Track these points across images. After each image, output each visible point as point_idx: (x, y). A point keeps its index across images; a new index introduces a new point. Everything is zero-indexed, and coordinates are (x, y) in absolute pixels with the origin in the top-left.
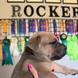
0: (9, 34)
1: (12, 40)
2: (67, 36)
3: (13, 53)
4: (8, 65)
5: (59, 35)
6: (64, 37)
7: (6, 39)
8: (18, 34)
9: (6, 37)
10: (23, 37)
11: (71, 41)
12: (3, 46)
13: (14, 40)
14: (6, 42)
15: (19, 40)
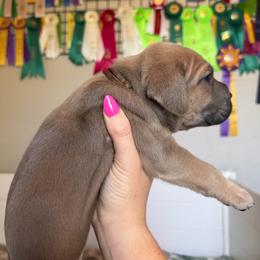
0: (40, 6)
1: (46, 20)
2: (181, 9)
3: (45, 49)
4: (33, 79)
5: (162, 5)
6: (174, 10)
7: (33, 18)
8: (60, 5)
9: (33, 14)
10: (72, 12)
11: (193, 21)
12: (25, 35)
13: (51, 20)
14: (34, 23)
15: (63, 20)
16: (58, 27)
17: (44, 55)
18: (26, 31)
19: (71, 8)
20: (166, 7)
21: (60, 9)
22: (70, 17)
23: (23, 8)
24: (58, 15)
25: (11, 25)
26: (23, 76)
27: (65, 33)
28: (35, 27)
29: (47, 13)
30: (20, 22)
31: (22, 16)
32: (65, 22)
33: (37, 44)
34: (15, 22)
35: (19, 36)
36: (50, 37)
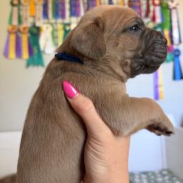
0: (39, 19)
1: (44, 28)
4: (35, 67)
8: (53, 19)
9: (34, 24)
12: (29, 39)
13: (47, 28)
14: (35, 30)
17: (44, 52)
19: (60, 21)
22: (60, 27)
24: (52, 24)
26: (28, 65)
27: (57, 37)
28: (35, 33)
29: (44, 23)
30: (24, 28)
32: (57, 30)
33: (37, 44)
34: (21, 29)
35: (25, 39)
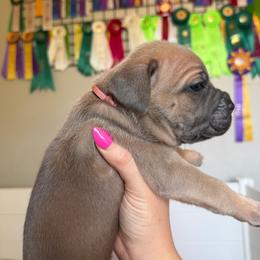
0: (47, 19)
1: (54, 32)
2: (188, 15)
3: (54, 61)
4: (43, 92)
5: (169, 12)
6: (181, 16)
7: (41, 31)
8: (67, 17)
9: (41, 27)
10: (79, 23)
11: (201, 26)
12: (33, 49)
13: (59, 32)
14: (41, 36)
15: (70, 31)
16: (66, 38)
17: (53, 67)
18: (35, 44)
19: (78, 19)
20: (173, 14)
21: (67, 21)
22: (77, 28)
23: (30, 22)
24: (66, 26)
25: (20, 39)
26: (33, 89)
27: (73, 45)
28: (42, 39)
29: (54, 25)
30: (28, 35)
31: (30, 29)
32: (73, 34)
33: (45, 56)
34: (23, 36)
35: (28, 49)
36: (58, 49)
